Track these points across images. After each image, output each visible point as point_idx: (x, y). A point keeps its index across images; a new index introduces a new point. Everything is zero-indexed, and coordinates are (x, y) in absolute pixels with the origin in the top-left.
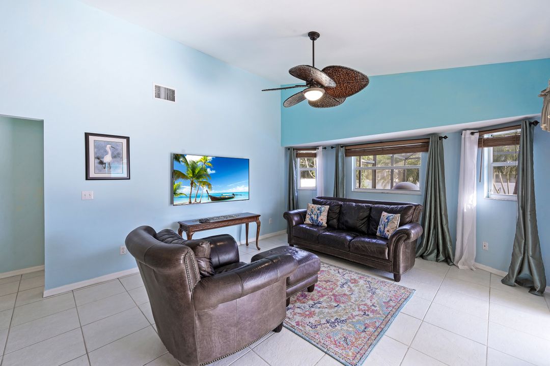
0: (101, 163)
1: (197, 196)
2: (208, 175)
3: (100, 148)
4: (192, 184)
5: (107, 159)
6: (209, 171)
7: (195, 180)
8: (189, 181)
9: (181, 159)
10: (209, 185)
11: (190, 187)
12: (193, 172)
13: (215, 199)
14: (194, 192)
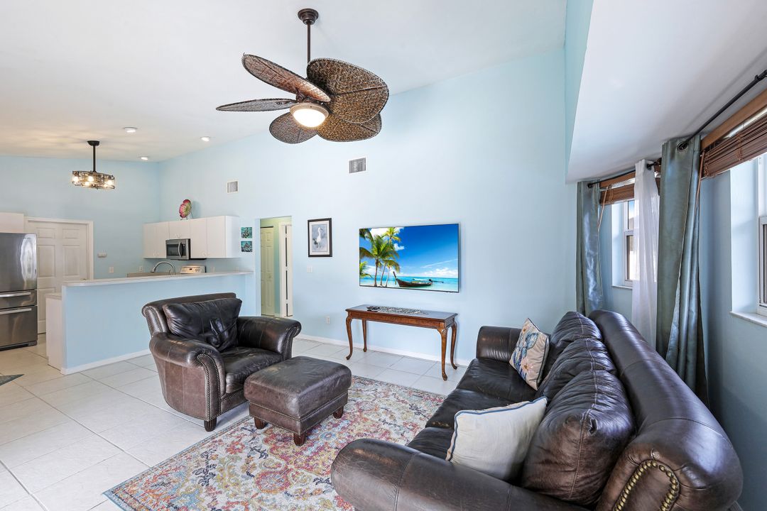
0: (316, 243)
1: (383, 279)
2: (395, 253)
3: (315, 231)
4: (377, 263)
5: (319, 240)
6: (396, 247)
7: (380, 259)
8: (374, 260)
9: (366, 235)
10: (396, 266)
11: (375, 267)
12: (379, 249)
13: (404, 284)
14: (380, 273)
